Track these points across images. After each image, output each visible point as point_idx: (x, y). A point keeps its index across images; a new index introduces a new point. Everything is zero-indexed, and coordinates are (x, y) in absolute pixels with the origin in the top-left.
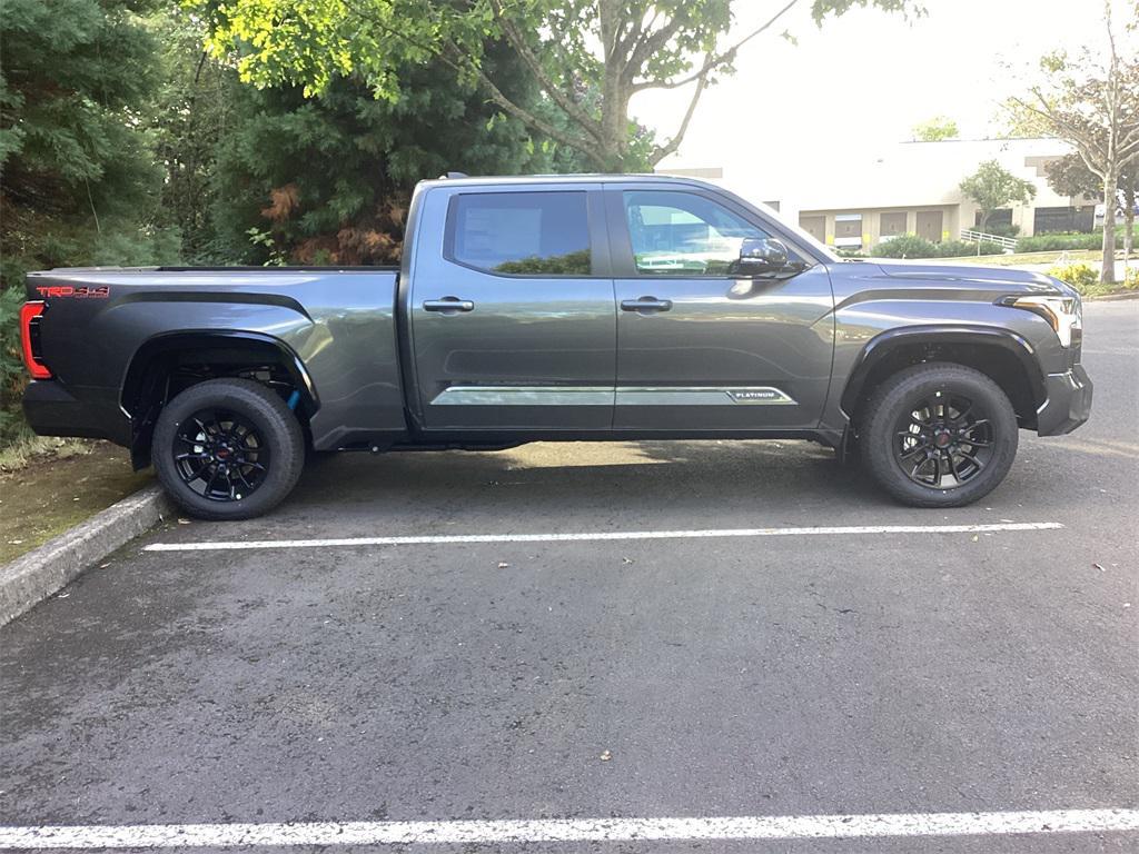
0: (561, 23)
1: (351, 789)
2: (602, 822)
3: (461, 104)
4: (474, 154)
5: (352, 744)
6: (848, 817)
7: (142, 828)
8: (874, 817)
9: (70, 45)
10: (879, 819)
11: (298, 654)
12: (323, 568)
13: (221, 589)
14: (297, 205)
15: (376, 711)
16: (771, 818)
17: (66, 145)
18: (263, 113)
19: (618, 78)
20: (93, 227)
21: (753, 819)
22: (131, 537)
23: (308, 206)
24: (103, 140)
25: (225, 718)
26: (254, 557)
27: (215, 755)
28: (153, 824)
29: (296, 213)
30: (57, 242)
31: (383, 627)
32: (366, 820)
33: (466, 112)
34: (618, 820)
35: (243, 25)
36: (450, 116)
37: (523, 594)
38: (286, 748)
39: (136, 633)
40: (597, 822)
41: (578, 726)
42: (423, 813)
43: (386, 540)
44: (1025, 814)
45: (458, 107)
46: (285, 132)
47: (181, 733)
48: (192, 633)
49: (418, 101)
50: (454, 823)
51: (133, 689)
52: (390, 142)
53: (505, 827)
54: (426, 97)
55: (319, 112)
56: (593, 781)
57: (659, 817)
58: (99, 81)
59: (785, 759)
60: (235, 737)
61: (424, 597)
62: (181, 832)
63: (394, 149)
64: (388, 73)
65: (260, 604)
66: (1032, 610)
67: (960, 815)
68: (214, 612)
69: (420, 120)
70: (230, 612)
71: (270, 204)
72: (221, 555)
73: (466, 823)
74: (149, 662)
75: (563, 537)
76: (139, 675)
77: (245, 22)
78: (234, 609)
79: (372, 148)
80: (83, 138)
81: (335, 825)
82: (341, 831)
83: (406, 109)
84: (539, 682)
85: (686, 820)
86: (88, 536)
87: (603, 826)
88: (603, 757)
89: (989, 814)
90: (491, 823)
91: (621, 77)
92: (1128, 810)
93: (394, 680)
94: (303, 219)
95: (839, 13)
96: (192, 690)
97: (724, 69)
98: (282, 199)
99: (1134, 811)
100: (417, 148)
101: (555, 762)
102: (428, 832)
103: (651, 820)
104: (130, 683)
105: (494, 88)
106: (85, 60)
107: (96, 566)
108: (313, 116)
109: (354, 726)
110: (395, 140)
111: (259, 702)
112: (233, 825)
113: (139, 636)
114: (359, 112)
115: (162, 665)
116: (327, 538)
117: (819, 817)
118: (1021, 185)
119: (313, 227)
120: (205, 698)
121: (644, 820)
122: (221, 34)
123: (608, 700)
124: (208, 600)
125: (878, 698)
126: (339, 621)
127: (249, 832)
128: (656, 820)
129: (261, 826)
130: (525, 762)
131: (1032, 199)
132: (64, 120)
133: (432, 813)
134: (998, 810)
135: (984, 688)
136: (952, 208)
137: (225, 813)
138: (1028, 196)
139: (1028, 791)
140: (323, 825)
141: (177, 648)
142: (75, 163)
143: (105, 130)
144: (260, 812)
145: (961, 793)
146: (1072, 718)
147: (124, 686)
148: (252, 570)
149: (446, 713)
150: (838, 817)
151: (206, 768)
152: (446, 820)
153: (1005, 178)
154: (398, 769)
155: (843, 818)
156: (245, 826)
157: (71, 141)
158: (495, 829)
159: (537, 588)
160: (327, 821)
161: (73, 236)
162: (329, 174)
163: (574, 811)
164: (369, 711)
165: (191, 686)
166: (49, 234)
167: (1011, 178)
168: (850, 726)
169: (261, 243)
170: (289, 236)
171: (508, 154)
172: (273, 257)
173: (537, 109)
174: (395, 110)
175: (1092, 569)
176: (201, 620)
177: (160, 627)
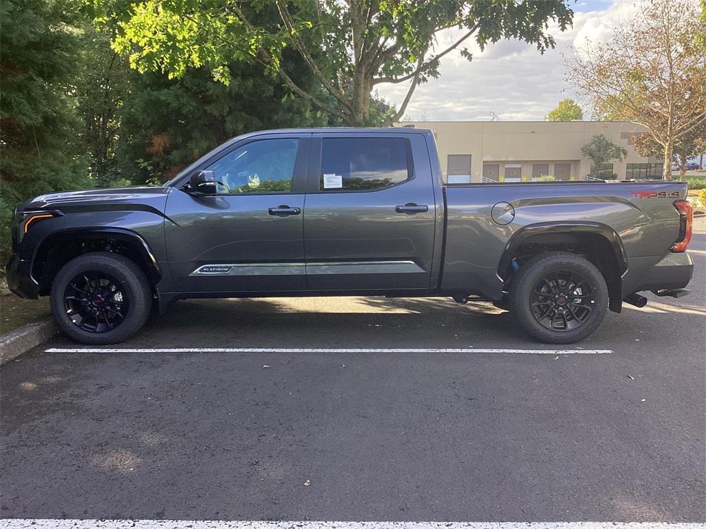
0: (333, 41)
1: (145, 500)
2: (298, 523)
3: (271, 88)
4: (278, 119)
5: (151, 473)
6: (450, 523)
7: (9, 520)
8: (466, 524)
9: (24, 42)
10: (469, 525)
11: (128, 417)
12: (153, 366)
13: (87, 377)
14: (168, 146)
15: (169, 453)
16: (403, 523)
17: (20, 103)
18: (149, 89)
19: (363, 74)
20: (36, 154)
21: (391, 523)
22: (37, 344)
23: (175, 147)
24: (43, 101)
25: (74, 455)
26: (113, 358)
27: (64, 477)
28: (16, 518)
29: (167, 151)
30: (11, 162)
31: (184, 402)
32: (150, 519)
33: (274, 92)
34: (308, 522)
35: (133, 34)
36: (264, 95)
37: (275, 384)
38: (109, 474)
39: (29, 402)
40: (295, 523)
41: (294, 465)
42: (188, 516)
43: (196, 350)
44: (558, 523)
45: (269, 90)
46: (163, 100)
47: (45, 463)
48: (64, 403)
49: (245, 86)
50: (205, 522)
51: (21, 436)
52: (226, 110)
53: (237, 525)
54: (250, 83)
55: (183, 90)
56: (297, 498)
57: (334, 521)
58: (42, 65)
59: (418, 487)
60: (79, 467)
61: (213, 385)
62: (33, 523)
63: (229, 113)
64: (224, 67)
65: (110, 386)
66: (586, 402)
67: (519, 523)
68: (80, 391)
69: (246, 96)
70: (90, 390)
71: (151, 144)
72: (91, 357)
73: (213, 522)
74: (34, 420)
75: (306, 350)
76: (27, 427)
77: (135, 32)
78: (93, 389)
79: (216, 113)
80: (31, 100)
81: (131, 521)
82: (134, 525)
83: (237, 89)
84: (275, 438)
85: (349, 523)
86: (8, 342)
87: (298, 526)
88: (306, 484)
89: (537, 523)
90: (229, 523)
91: (366, 74)
92: (623, 523)
93: (185, 435)
94: (170, 154)
95: (494, 40)
96: (58, 437)
97: (430, 73)
98: (159, 142)
99: (626, 524)
100: (243, 114)
101: (275, 486)
102: (188, 527)
103: (328, 522)
104: (20, 432)
105: (288, 78)
106: (34, 51)
107: (13, 361)
108: (180, 92)
109: (154, 462)
110: (230, 108)
111: (98, 446)
112: (66, 520)
113: (31, 404)
114: (208, 90)
115: (42, 422)
116: (159, 348)
117: (432, 523)
118: (618, 149)
119: (177, 160)
120: (65, 442)
121: (324, 522)
122: (119, 39)
123: (315, 450)
124: (79, 383)
125: (481, 452)
126: (157, 398)
127: (76, 524)
128: (331, 523)
129: (84, 521)
130: (257, 486)
131: (625, 158)
132: (20, 88)
133: (192, 515)
134: (543, 521)
135: (548, 447)
136: (577, 162)
137: (63, 513)
138: (622, 156)
139: (564, 510)
140: (123, 521)
141: (53, 412)
142: (24, 115)
143: (45, 95)
144: (86, 512)
145: (522, 510)
146: (599, 467)
147: (16, 434)
148: (110, 366)
149: (213, 455)
150: (444, 523)
151: (56, 485)
152: (201, 520)
153: (608, 145)
154: (176, 488)
155: (447, 523)
156: (74, 521)
157: (23, 100)
158: (230, 526)
159: (284, 381)
160: (126, 519)
161: (22, 159)
162: (188, 128)
163: (281, 516)
164: (165, 453)
165: (57, 435)
166: (7, 157)
167: (612, 145)
168: (461, 468)
169: (145, 168)
170: (162, 164)
171: (300, 119)
172: (151, 177)
173: (318, 93)
174: (230, 90)
175: (627, 379)
176: (72, 395)
177: (45, 399)
